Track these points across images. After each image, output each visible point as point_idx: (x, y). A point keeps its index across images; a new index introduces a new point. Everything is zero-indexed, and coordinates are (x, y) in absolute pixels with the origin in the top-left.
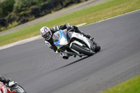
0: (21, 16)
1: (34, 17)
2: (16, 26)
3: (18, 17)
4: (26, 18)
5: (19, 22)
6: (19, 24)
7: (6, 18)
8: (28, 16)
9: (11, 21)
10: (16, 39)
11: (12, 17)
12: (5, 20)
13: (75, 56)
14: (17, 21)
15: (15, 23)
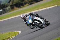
0: (30, 1)
1: (35, 2)
2: (27, 6)
3: (28, 2)
4: (32, 3)
5: (29, 4)
6: (29, 5)
7: (23, 2)
8: (33, 2)
9: (25, 3)
10: (27, 11)
11: (26, 2)
12: (23, 3)
13: (36, 28)
14: (28, 4)
15: (27, 5)
